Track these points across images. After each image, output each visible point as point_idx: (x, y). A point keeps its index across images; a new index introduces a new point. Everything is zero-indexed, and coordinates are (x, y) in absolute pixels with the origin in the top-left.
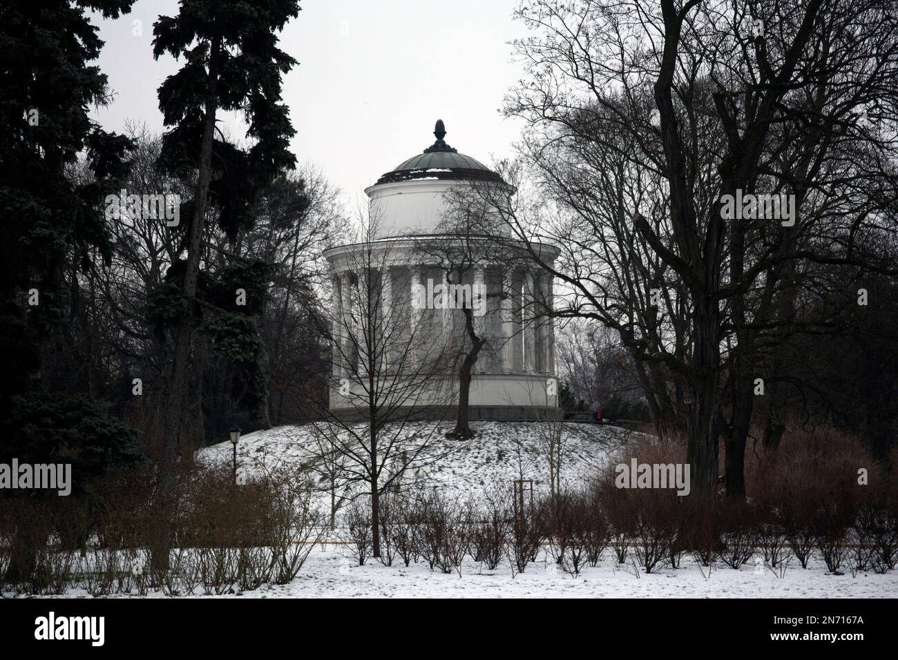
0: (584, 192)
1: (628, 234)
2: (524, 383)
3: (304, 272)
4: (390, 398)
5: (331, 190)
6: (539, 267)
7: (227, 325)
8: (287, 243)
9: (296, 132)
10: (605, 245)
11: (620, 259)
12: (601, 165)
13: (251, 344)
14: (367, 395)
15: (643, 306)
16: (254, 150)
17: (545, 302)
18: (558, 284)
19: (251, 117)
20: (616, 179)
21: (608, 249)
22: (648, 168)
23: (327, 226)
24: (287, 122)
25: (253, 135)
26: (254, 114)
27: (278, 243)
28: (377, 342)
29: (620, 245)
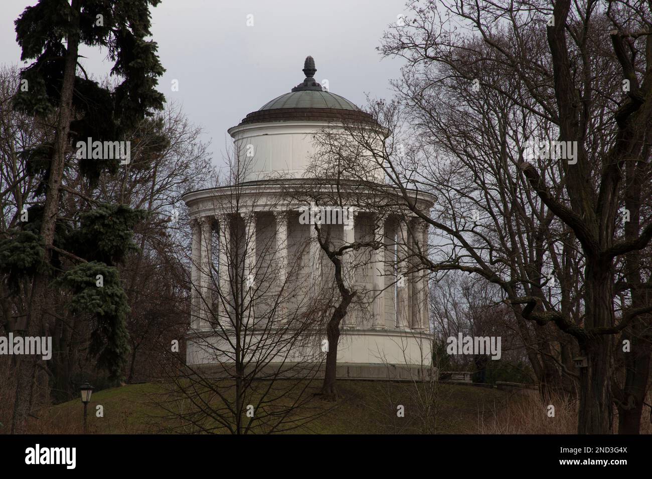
0: (465, 135)
1: (511, 182)
2: (398, 340)
3: (161, 217)
4: (257, 355)
5: (191, 129)
6: (414, 215)
7: (87, 276)
8: (143, 185)
9: (165, 71)
10: (487, 193)
11: (502, 208)
12: (482, 107)
13: (112, 296)
14: (234, 351)
15: (526, 260)
16: (119, 89)
17: (420, 253)
18: (435, 234)
19: (116, 53)
20: (499, 121)
21: (489, 197)
22: (534, 112)
23: (186, 167)
24: (155, 58)
25: (118, 73)
26: (119, 50)
27: (133, 186)
28: (244, 294)
29: (502, 193)
